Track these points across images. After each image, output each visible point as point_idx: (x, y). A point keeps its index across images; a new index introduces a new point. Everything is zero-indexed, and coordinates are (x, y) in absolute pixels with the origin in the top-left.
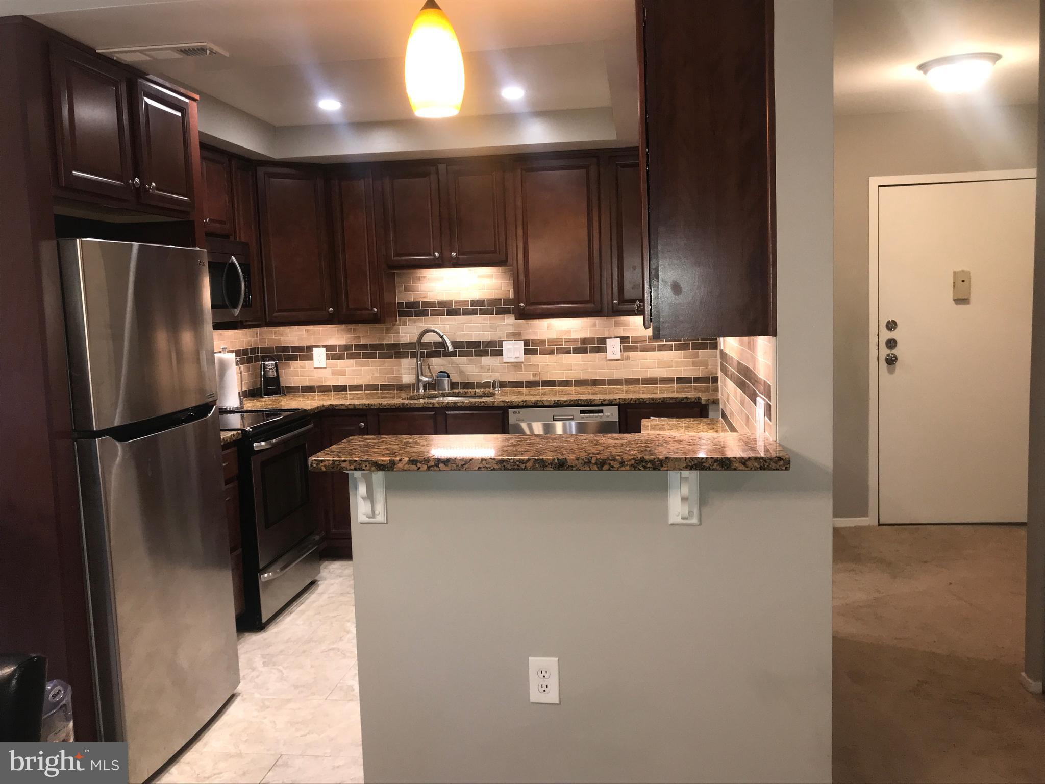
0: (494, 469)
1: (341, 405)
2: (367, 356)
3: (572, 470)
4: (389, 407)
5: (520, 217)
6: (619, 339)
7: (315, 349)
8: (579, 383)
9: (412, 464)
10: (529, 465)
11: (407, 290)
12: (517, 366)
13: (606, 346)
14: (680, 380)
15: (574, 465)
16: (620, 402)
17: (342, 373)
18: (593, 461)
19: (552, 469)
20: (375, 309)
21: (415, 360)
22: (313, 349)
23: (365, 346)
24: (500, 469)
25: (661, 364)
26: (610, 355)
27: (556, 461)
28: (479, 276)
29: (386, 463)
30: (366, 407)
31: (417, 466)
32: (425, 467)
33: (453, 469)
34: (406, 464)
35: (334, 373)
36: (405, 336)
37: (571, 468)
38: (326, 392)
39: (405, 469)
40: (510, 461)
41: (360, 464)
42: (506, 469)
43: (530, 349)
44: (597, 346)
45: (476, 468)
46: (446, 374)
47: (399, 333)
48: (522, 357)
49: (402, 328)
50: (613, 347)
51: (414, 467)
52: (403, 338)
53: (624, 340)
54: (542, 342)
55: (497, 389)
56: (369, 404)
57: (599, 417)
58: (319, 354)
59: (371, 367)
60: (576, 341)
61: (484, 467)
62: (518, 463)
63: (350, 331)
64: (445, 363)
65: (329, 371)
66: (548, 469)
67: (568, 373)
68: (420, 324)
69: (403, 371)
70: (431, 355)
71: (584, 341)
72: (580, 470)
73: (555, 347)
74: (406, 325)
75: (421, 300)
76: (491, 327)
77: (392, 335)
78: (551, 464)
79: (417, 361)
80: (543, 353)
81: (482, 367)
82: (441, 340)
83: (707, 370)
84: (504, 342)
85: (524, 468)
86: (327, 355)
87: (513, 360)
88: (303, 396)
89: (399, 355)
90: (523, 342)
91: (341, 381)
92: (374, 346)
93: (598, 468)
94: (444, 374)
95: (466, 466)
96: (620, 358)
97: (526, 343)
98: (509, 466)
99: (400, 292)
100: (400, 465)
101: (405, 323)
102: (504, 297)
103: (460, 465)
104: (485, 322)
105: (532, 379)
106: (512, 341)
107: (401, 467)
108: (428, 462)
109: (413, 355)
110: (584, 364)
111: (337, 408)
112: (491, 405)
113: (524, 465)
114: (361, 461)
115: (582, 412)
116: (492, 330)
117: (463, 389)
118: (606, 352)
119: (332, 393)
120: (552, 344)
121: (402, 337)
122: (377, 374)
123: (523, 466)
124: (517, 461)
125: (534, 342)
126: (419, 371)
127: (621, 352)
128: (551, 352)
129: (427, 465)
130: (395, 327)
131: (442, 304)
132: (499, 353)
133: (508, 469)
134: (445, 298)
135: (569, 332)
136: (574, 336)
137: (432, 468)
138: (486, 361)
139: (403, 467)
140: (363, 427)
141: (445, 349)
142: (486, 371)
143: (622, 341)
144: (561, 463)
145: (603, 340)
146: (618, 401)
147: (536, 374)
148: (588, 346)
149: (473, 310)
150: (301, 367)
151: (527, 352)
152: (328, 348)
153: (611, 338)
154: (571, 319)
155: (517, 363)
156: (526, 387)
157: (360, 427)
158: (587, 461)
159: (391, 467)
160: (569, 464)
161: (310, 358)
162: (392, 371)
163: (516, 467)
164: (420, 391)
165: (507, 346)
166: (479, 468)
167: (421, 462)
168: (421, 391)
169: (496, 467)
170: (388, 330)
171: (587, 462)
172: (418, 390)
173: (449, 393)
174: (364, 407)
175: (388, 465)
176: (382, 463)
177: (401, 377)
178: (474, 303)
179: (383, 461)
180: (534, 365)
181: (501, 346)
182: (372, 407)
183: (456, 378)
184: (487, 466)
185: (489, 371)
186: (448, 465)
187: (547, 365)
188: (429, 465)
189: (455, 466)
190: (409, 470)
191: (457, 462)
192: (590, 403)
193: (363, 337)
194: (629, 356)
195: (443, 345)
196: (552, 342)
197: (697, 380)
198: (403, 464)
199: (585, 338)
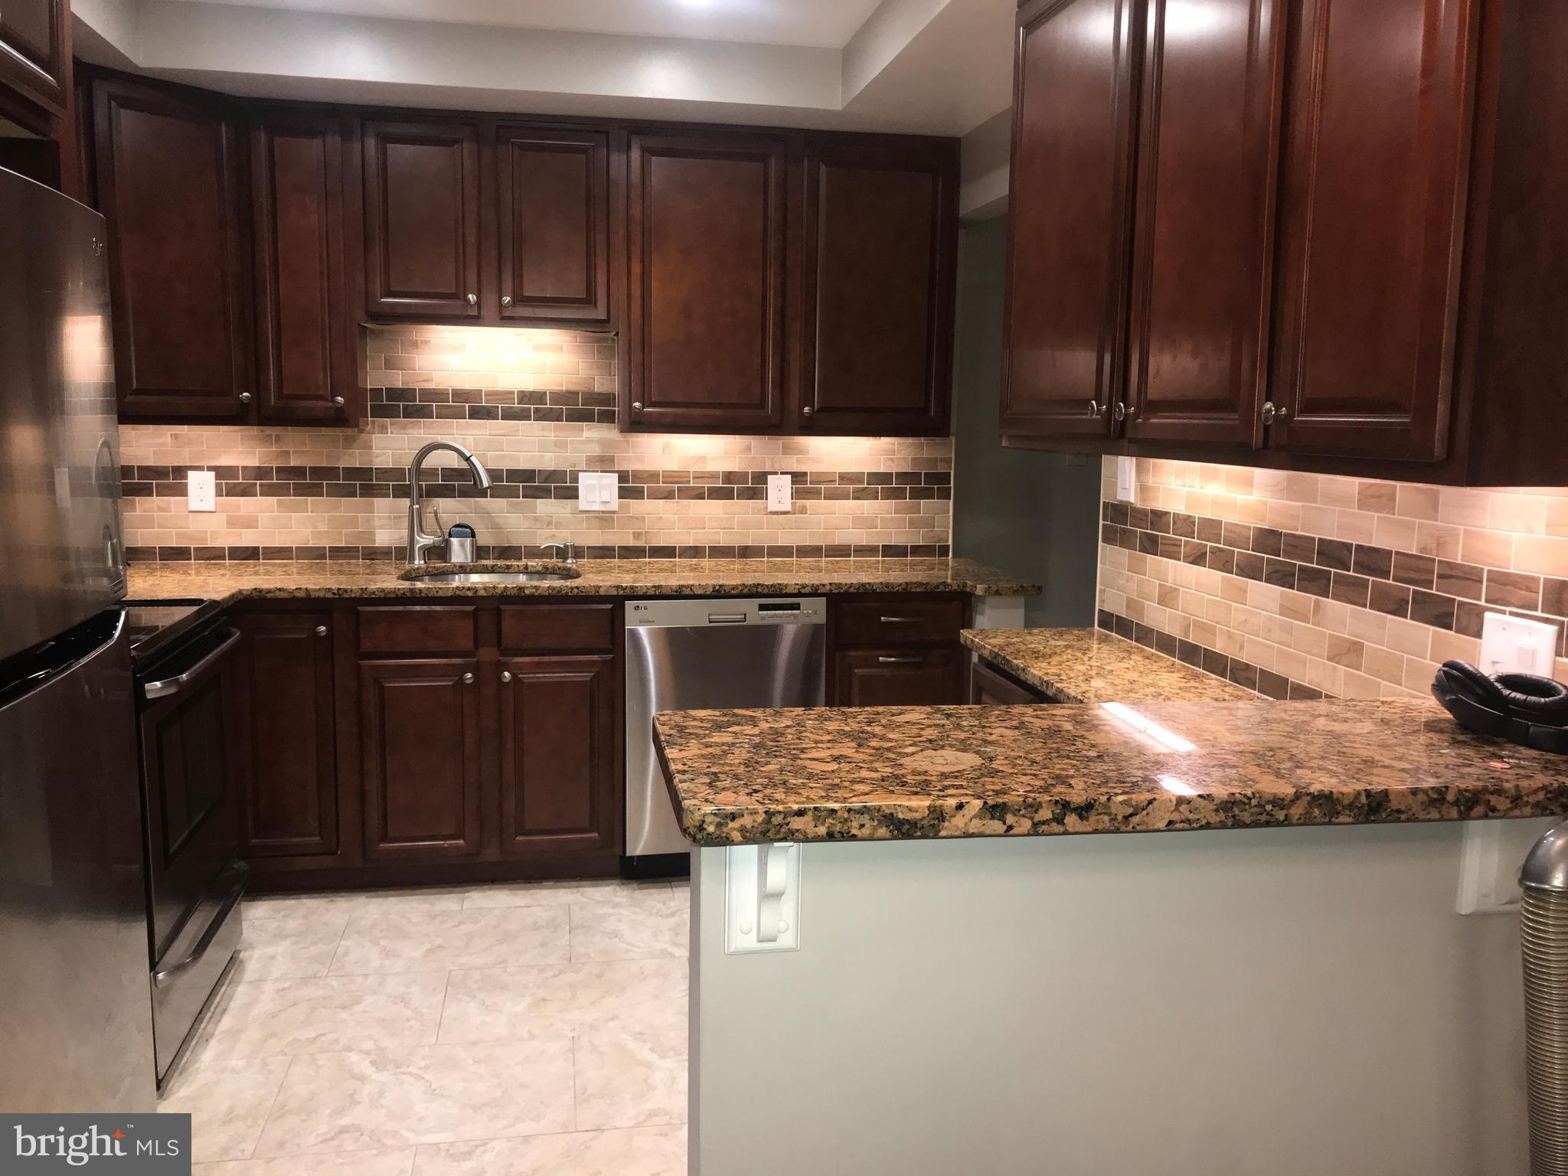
0: (1208, 826)
1: (280, 590)
2: (303, 491)
3: (1398, 820)
4: (383, 595)
5: (637, 239)
6: (790, 476)
7: (191, 474)
8: (718, 552)
9: (993, 818)
10: (1296, 811)
11: (390, 365)
12: (604, 518)
13: (767, 488)
14: (889, 550)
15: (1403, 808)
16: (831, 590)
17: (250, 523)
18: (1451, 797)
19: (1350, 820)
20: (339, 398)
21: (407, 501)
22: (187, 474)
23: (298, 472)
24: (1223, 826)
25: (860, 522)
26: (773, 504)
27: (1363, 799)
28: (536, 348)
29: (918, 816)
30: (334, 594)
31: (1004, 823)
32: (1026, 825)
33: (1100, 827)
34: (975, 817)
35: (232, 523)
36: (384, 454)
37: (1396, 816)
38: (213, 559)
39: (971, 831)
40: (1250, 804)
41: (846, 820)
42: (1238, 824)
43: (630, 487)
44: (753, 486)
45: (1162, 825)
46: (468, 530)
47: (370, 448)
48: (614, 503)
49: (378, 440)
50: (780, 490)
51: (997, 826)
52: (379, 459)
53: (797, 477)
54: (653, 476)
55: (569, 561)
56: (339, 589)
57: (792, 617)
58: (201, 486)
59: (312, 512)
60: (713, 476)
61: (1182, 822)
62: (1269, 807)
63: (267, 440)
64: (463, 508)
65: (222, 518)
66: (1341, 819)
67: (697, 533)
68: (414, 431)
69: (377, 522)
70: (434, 492)
71: (729, 477)
72: (1417, 820)
73: (676, 485)
74: (387, 433)
75: (418, 386)
76: (556, 444)
77: (357, 451)
78: (1350, 806)
79: (412, 506)
80: (655, 495)
81: (536, 519)
82: (464, 465)
83: (932, 534)
84: (580, 474)
85: (1282, 818)
86: (218, 487)
87: (596, 507)
88: (163, 567)
89: (369, 491)
90: (617, 475)
91: (247, 539)
92: (318, 472)
93: (1460, 812)
94: (464, 529)
95: (1135, 820)
96: (789, 508)
97: (623, 477)
98: (1246, 817)
99: (375, 368)
100: (959, 821)
101: (383, 429)
102: (583, 389)
103: (1120, 818)
104: (546, 434)
105: (631, 542)
106: (597, 471)
107: (961, 825)
108: (1036, 812)
109: (402, 492)
110: (727, 518)
111: (269, 595)
112: (593, 593)
113: (1284, 812)
114: (849, 810)
115: (762, 607)
116: (558, 450)
117: (498, 558)
118: (767, 499)
119: (227, 561)
120: (671, 480)
121: (377, 457)
122: (323, 528)
123: (1281, 815)
124: (1268, 802)
125: (638, 476)
126: (416, 523)
127: (792, 499)
128: (669, 495)
129: (1032, 819)
130: (364, 437)
131: (460, 395)
132: (572, 493)
133: (1246, 826)
134: (467, 385)
135: (702, 459)
136: (711, 467)
137: (1044, 828)
138: (545, 506)
139: (966, 824)
140: (323, 634)
141: (475, 483)
142: (545, 526)
143: (794, 479)
144: (1374, 805)
145: (761, 477)
146: (828, 587)
147: (639, 534)
148: (735, 486)
149: (523, 410)
150: (160, 509)
151: (624, 493)
152: (221, 472)
153: (776, 473)
154: (707, 436)
155: (603, 512)
156: (621, 557)
157: (316, 634)
158: (1435, 796)
159: (933, 826)
160: (1394, 805)
161: (182, 491)
162: (354, 522)
163: (1264, 818)
164: (416, 562)
165: (586, 481)
166: (1170, 823)
167: (1016, 812)
168: (419, 562)
169: (1214, 819)
170: (349, 442)
171: (1436, 800)
172: (412, 559)
173: (474, 566)
174: (329, 595)
175: (925, 822)
176: (909, 816)
177: (373, 534)
178: (526, 397)
179: (910, 809)
180: (637, 518)
181: (575, 479)
182: (345, 596)
183: (485, 538)
184: (1191, 816)
185: (550, 527)
186: (1087, 819)
187: (661, 518)
188: (1038, 817)
189: (1106, 818)
190: (981, 835)
191: (1114, 811)
192: (778, 591)
193: (294, 453)
194: (806, 507)
195: (471, 473)
196: (671, 476)
197: (916, 550)
198: (968, 818)
199: (730, 473)
